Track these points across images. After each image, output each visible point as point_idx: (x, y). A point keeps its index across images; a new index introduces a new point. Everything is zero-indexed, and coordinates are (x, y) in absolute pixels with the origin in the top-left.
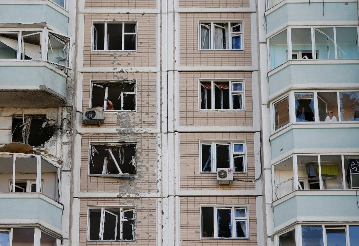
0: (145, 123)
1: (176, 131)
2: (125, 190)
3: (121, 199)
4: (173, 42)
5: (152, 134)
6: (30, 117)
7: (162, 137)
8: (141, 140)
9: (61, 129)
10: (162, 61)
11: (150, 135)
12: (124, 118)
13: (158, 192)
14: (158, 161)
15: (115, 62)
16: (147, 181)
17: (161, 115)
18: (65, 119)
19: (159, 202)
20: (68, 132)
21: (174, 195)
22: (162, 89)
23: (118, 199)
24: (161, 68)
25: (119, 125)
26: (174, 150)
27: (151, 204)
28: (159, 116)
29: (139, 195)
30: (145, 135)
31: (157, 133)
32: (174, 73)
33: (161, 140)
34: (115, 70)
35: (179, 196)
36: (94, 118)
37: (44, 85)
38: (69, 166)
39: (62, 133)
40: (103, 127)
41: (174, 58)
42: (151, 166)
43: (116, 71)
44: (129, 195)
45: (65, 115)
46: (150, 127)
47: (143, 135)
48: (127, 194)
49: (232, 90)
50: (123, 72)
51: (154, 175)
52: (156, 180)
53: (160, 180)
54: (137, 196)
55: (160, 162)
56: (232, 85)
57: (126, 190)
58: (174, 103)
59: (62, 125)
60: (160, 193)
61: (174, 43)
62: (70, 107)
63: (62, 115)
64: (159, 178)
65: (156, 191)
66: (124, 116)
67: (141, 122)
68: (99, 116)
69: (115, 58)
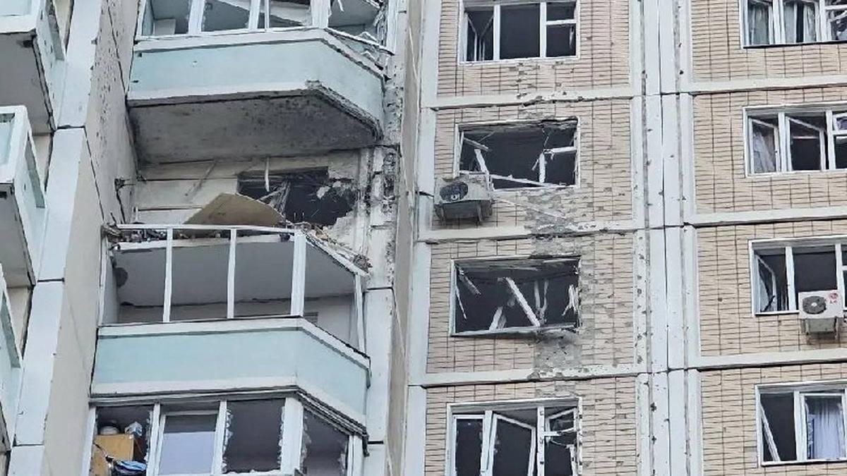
0: (605, 210)
1: (686, 224)
2: (550, 364)
3: (538, 384)
4: (675, 34)
5: (622, 233)
6: (284, 180)
7: (648, 238)
8: (592, 248)
9: (367, 197)
10: (646, 72)
11: (617, 236)
12: (545, 202)
13: (640, 360)
14: (640, 291)
15: (522, 83)
16: (611, 340)
17: (646, 191)
18: (378, 173)
19: (645, 384)
20: (386, 202)
21: (686, 368)
22: (648, 133)
23: (532, 384)
24: (644, 87)
25: (533, 219)
26: (683, 266)
27: (621, 390)
28: (640, 192)
29: (586, 370)
30: (604, 236)
31: (636, 230)
32: (678, 98)
33: (648, 245)
34: (522, 98)
35: (700, 370)
36: (465, 198)
37: (318, 81)
38: (389, 277)
39: (369, 205)
40: (490, 226)
41: (677, 66)
42: (621, 304)
43: (524, 100)
44: (560, 374)
45: (378, 164)
46: (615, 217)
47: (598, 237)
48: (556, 370)
49: (834, 129)
50: (544, 102)
51: (629, 325)
52: (635, 336)
53: (646, 334)
54: (583, 374)
55: (644, 293)
56: (835, 120)
57: (552, 363)
58: (680, 162)
59: (369, 189)
60: (644, 364)
61: (677, 35)
62: (392, 146)
63: (369, 166)
64: (643, 329)
65: (635, 360)
66: (546, 198)
67: (591, 209)
69: (521, 73)
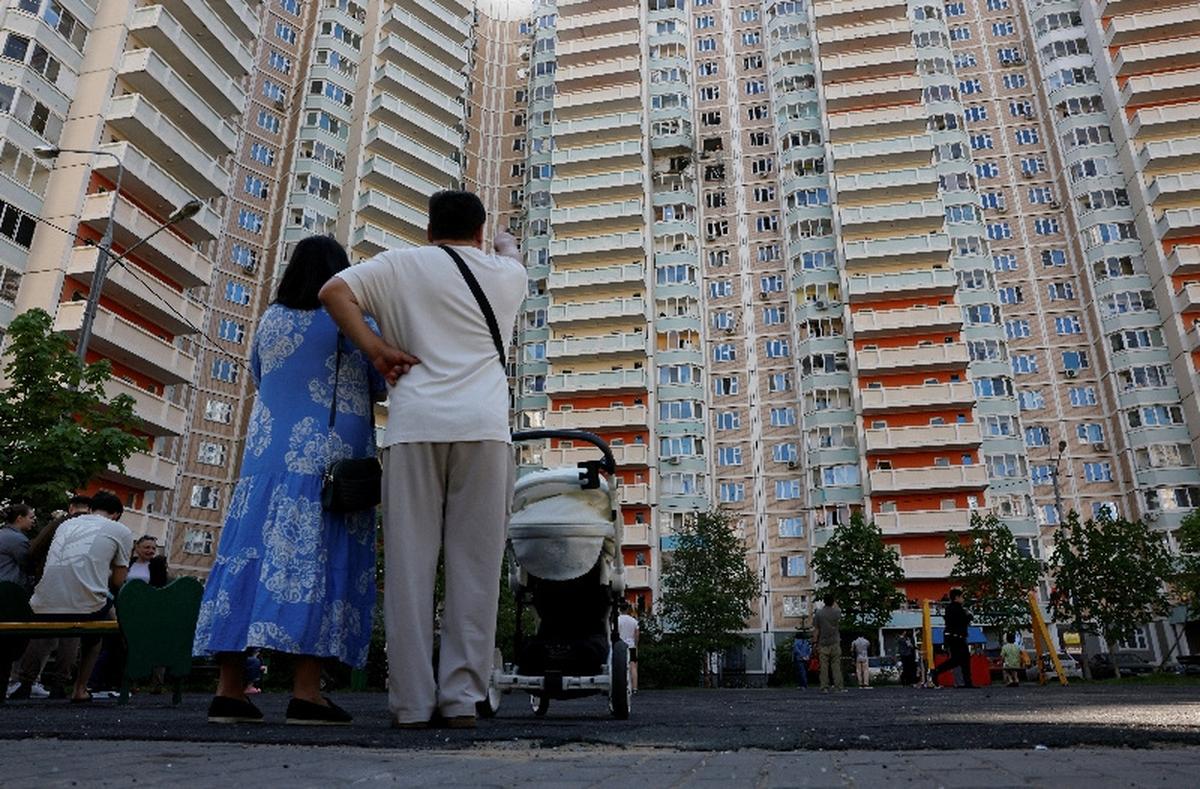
68: (707, 155)
